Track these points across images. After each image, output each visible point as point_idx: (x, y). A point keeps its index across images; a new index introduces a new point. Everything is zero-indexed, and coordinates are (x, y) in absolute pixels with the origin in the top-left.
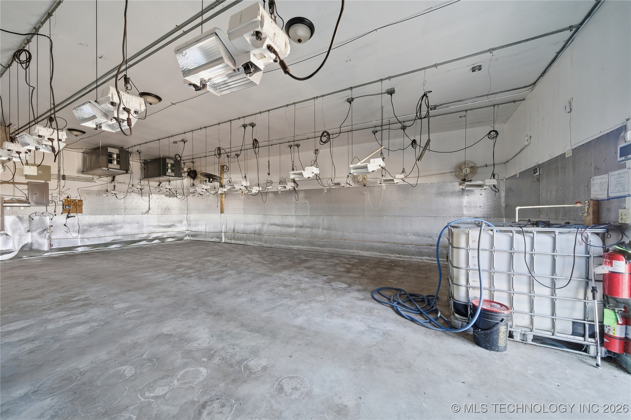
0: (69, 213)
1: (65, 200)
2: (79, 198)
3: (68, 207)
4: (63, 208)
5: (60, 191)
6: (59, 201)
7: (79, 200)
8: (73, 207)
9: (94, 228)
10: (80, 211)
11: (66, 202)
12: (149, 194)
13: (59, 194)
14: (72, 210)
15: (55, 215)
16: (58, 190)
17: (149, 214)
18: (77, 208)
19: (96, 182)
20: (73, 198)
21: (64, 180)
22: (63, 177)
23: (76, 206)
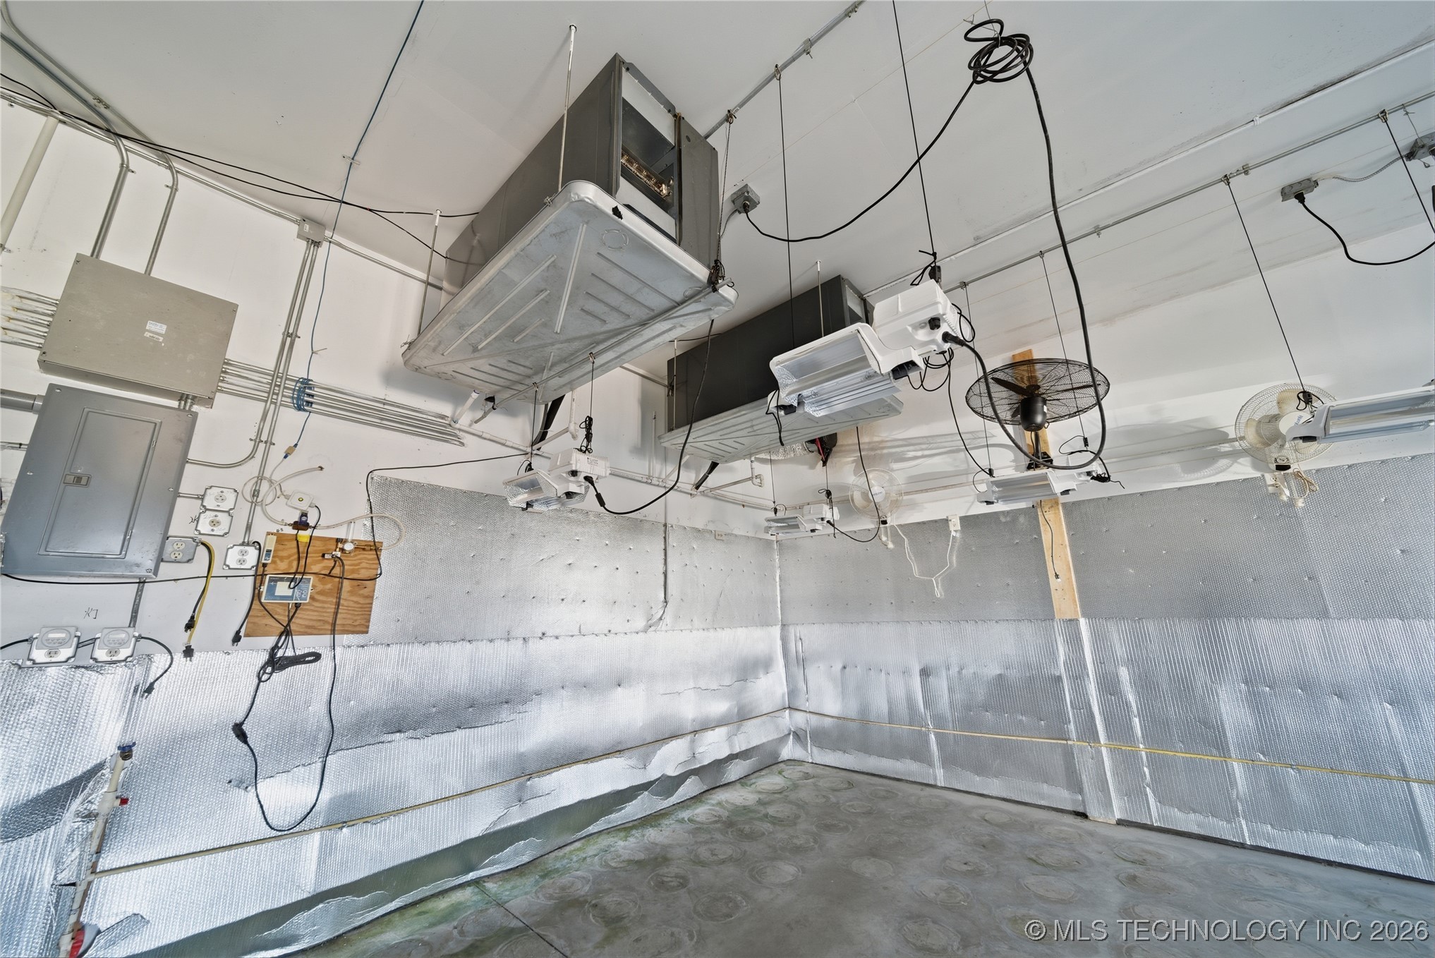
0: (287, 632)
1: (281, 538)
2: (360, 533)
3: (289, 592)
4: (256, 595)
5: (260, 478)
6: (242, 544)
7: (364, 544)
8: (320, 587)
9: (419, 733)
10: (359, 618)
11: (284, 554)
12: (665, 525)
13: (255, 494)
14: (312, 608)
15: (188, 652)
16: (253, 468)
17: (662, 629)
18: (344, 595)
19: (463, 444)
20: (328, 527)
21: (299, 408)
22: (301, 391)
23: (337, 579)
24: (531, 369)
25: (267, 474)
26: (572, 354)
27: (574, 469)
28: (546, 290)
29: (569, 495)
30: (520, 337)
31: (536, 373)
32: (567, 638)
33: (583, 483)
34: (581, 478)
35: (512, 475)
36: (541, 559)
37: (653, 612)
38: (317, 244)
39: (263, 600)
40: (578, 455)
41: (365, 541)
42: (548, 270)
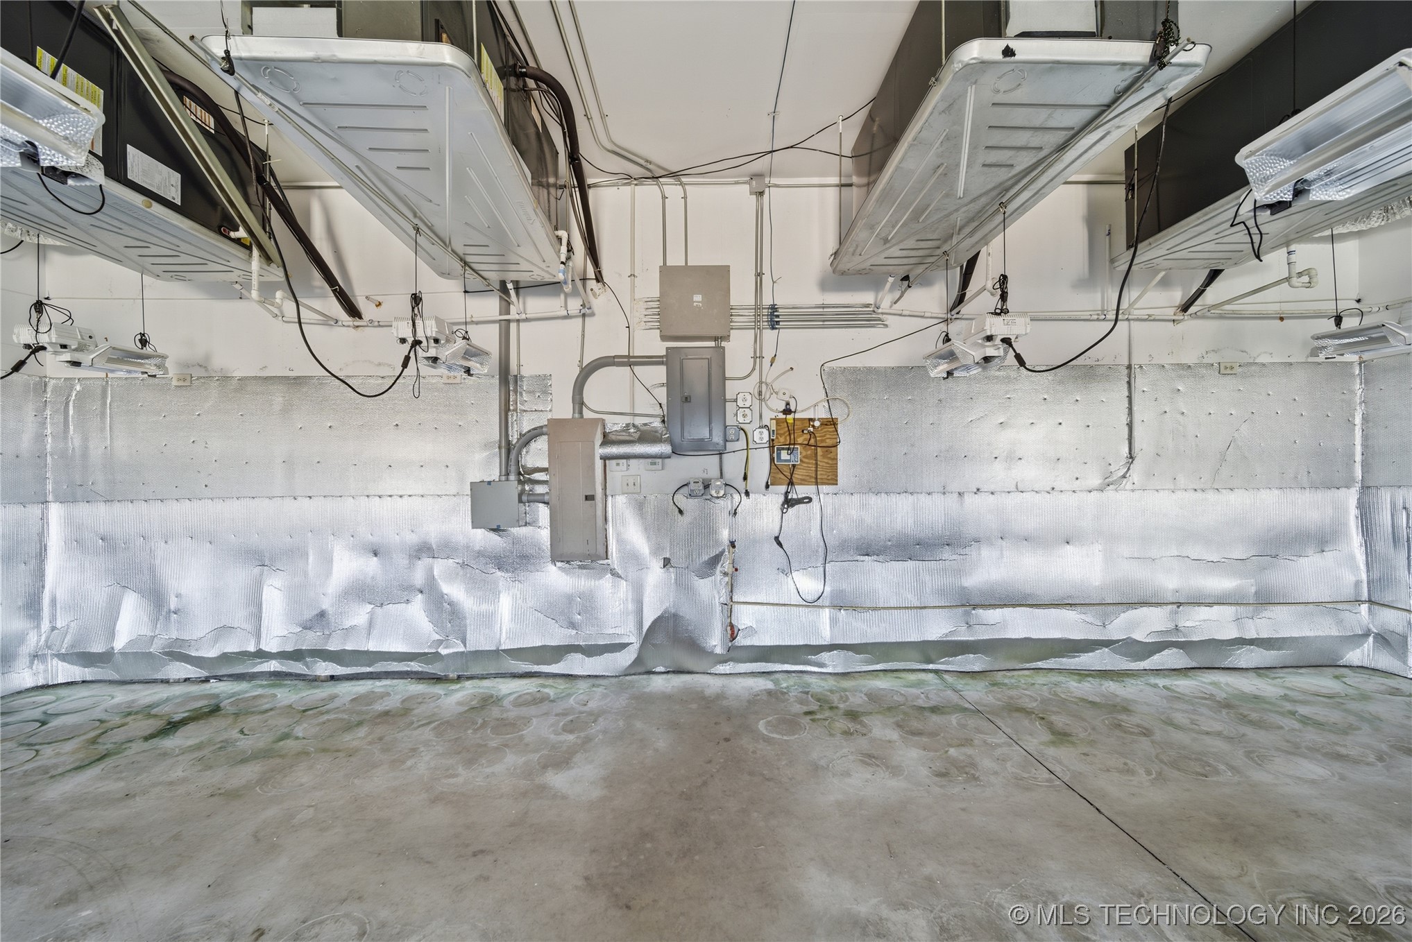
0: (791, 483)
1: (778, 421)
2: (822, 413)
3: (788, 457)
4: (772, 460)
5: (761, 382)
6: (760, 427)
7: (826, 420)
8: (804, 453)
9: (881, 558)
10: (830, 474)
11: (782, 432)
12: (1129, 367)
13: (760, 393)
14: (802, 467)
15: (747, 493)
16: (755, 377)
17: (1127, 487)
18: (819, 458)
19: (886, 326)
20: (802, 411)
21: (773, 328)
22: (772, 314)
23: (813, 448)
24: (940, 239)
25: (764, 380)
26: (980, 211)
27: (989, 334)
28: (942, 164)
29: (987, 359)
30: (923, 217)
31: (945, 241)
32: (1003, 495)
33: (1000, 346)
34: (998, 341)
35: (931, 348)
36: (970, 420)
37: (1112, 468)
38: (761, 193)
39: (776, 463)
40: (992, 320)
41: (827, 419)
42: (942, 146)
